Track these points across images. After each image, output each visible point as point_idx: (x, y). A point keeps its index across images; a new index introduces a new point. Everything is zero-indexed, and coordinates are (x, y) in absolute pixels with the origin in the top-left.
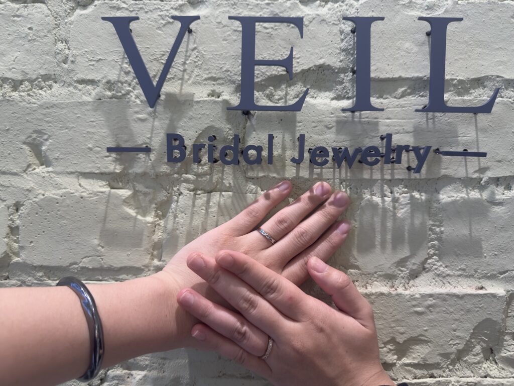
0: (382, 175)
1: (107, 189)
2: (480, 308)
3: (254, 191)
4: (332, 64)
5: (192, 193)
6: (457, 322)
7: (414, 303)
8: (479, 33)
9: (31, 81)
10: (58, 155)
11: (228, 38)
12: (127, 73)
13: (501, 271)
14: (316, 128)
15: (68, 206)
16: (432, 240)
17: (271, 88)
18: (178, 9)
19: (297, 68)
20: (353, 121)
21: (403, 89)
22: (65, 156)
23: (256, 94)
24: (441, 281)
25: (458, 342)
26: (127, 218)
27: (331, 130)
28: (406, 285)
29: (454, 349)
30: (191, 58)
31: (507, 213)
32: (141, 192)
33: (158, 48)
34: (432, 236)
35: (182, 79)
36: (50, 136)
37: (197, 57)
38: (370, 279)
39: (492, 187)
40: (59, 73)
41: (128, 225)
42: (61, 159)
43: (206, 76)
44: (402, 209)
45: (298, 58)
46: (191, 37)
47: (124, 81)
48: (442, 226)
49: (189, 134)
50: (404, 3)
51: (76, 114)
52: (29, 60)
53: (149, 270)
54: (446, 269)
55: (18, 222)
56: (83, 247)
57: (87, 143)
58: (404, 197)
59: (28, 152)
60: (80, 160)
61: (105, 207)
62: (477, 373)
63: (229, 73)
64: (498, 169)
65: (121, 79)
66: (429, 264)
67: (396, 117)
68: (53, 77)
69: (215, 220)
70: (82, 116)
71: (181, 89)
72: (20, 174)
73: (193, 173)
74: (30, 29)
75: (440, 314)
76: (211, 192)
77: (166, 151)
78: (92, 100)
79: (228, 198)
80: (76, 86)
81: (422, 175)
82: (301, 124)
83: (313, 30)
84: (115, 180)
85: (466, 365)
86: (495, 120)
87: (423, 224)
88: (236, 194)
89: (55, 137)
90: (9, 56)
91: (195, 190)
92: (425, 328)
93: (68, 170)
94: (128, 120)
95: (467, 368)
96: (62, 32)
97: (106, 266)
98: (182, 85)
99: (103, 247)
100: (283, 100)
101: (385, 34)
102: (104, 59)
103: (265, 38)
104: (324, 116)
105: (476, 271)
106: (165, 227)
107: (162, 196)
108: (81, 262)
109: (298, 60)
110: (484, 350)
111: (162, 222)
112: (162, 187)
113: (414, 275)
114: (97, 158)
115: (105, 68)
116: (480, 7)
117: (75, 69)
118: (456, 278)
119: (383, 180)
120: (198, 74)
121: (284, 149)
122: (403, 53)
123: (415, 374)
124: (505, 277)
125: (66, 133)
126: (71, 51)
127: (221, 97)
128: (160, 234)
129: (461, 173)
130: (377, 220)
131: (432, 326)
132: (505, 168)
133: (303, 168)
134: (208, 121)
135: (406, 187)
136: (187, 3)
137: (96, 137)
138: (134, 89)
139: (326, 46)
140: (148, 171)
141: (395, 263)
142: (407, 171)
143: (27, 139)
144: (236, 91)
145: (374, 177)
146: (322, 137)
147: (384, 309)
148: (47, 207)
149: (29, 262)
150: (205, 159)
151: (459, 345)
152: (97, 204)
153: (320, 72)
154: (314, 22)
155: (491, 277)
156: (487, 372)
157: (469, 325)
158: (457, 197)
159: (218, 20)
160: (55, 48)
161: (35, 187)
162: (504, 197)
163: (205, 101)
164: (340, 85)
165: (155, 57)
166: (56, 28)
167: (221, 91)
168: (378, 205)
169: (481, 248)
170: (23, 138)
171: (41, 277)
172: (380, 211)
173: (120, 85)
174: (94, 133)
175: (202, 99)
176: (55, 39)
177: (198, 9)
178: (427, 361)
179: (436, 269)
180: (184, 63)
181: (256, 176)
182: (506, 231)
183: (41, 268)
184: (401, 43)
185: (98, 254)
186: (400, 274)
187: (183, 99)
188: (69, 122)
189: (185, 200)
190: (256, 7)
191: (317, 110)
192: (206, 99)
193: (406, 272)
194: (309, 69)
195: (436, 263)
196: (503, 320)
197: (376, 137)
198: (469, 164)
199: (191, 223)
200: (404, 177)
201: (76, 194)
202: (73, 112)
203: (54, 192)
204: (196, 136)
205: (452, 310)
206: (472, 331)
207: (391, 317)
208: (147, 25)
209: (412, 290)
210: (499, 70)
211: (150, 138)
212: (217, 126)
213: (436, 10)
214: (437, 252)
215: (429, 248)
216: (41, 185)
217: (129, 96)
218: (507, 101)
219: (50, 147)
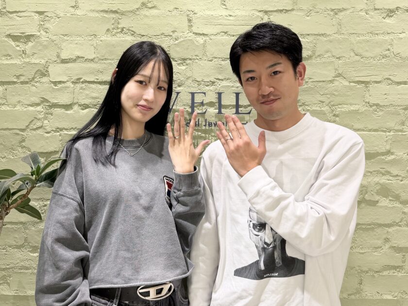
4: (213, 101)
14: (210, 117)
17: (199, 106)
21: (231, 107)
63: (188, 103)
82: (206, 116)
100: (202, 110)
104: (212, 114)
109: (205, 101)
120: (180, 104)
121: (202, 122)
133: (207, 127)
139: (212, 97)
144: (190, 108)
153: (210, 103)
164: (215, 106)
191: (210, 112)
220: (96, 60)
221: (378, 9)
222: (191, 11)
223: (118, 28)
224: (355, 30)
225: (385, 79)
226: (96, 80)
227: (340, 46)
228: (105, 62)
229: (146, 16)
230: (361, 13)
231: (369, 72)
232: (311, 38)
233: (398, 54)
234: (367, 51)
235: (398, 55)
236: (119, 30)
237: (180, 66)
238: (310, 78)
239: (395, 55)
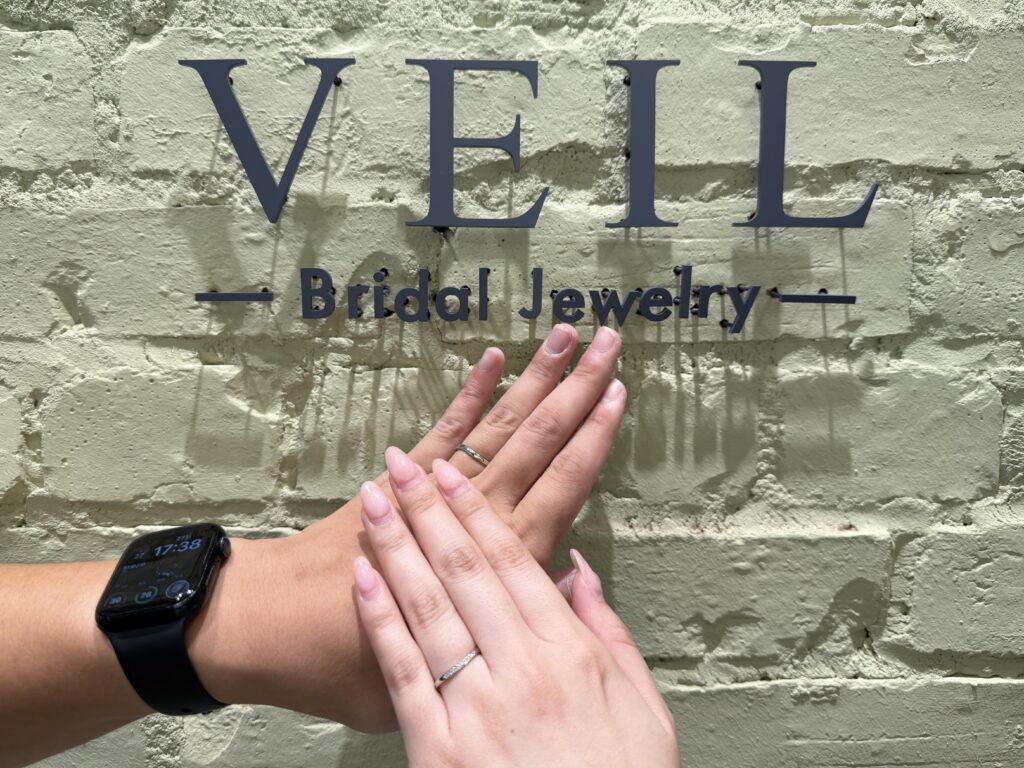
0: (678, 335)
1: (196, 365)
2: (846, 561)
3: (456, 365)
4: (589, 141)
5: (348, 370)
6: (806, 586)
7: (734, 554)
8: (848, 85)
9: (53, 173)
10: (106, 306)
11: (405, 95)
12: (227, 158)
13: (882, 497)
14: (565, 255)
15: (128, 395)
16: (765, 446)
17: (484, 184)
18: (315, 42)
19: (528, 148)
20: (627, 242)
21: (714, 185)
22: (119, 308)
23: (458, 194)
24: (780, 515)
25: (808, 619)
26: (234, 415)
27: (589, 258)
28: (720, 523)
29: (801, 631)
30: (340, 132)
31: (893, 398)
32: (256, 368)
33: (281, 113)
34: (765, 440)
35: (325, 169)
36: (90, 272)
37: (351, 128)
38: (658, 514)
39: (870, 353)
40: (104, 158)
41: (236, 429)
42: (113, 312)
43: (367, 164)
44: (712, 393)
45: (531, 131)
46: (340, 93)
47: (220, 172)
48: (782, 422)
49: (340, 265)
50: (716, 30)
51: (137, 232)
52: (47, 135)
53: (275, 505)
54: (789, 496)
55: (38, 425)
56: (156, 467)
57: (158, 284)
58: (715, 373)
59: (51, 300)
60: (147, 314)
61: (194, 396)
62: (842, 670)
63: (409, 158)
64: (880, 323)
65: (216, 168)
66: (759, 487)
67: (701, 235)
68: (92, 165)
69: (389, 417)
70: (149, 236)
71: (324, 187)
72: (39, 339)
73: (349, 335)
74: (48, 77)
75: (777, 574)
76: (382, 367)
77: (301, 297)
78: (164, 207)
79: (411, 378)
80: (134, 182)
81: (747, 335)
82: (536, 247)
83: (556, 80)
84: (211, 349)
85: (822, 657)
86: (875, 236)
87: (748, 419)
88: (426, 371)
89: (100, 273)
90: (10, 127)
91: (352, 364)
92: (753, 597)
93: (126, 333)
94: (229, 242)
95: (823, 662)
96: (107, 84)
97: (197, 500)
98: (325, 179)
99: (192, 467)
100: (505, 206)
101: (683, 86)
102: (185, 134)
103: (472, 94)
104: (576, 234)
105: (840, 499)
106: (301, 430)
107: (296, 375)
108: (153, 493)
109: (531, 135)
110: (853, 632)
111: (295, 422)
112: (294, 361)
113: (733, 506)
114: (177, 310)
115: (186, 149)
116: (851, 37)
117: (134, 151)
118: (806, 511)
119: (678, 343)
120: (353, 159)
121: (508, 291)
122: (715, 120)
123: (735, 674)
124: (890, 508)
125: (120, 266)
126: (123, 119)
127: (395, 201)
128: (292, 442)
129: (815, 330)
130: (669, 413)
131: (765, 594)
132: (890, 321)
133: (542, 324)
134: (373, 244)
135: (719, 355)
136: (330, 29)
137: (173, 273)
138: (239, 185)
139: (579, 108)
140: (268, 332)
141: (699, 486)
142: (720, 328)
143: (48, 277)
144: (423, 188)
145: (664, 339)
146: (574, 269)
147: (683, 564)
148: (89, 397)
149: (61, 496)
150: (369, 310)
151: (810, 625)
152: (178, 392)
153: (569, 155)
154: (558, 64)
155: (867, 509)
156: (858, 669)
157: (827, 590)
158: (808, 372)
159: (388, 63)
160: (94, 112)
161: (67, 364)
162: (889, 371)
163: (366, 208)
164: (605, 178)
165: (276, 130)
166: (95, 75)
167: (396, 189)
168: (671, 387)
169: (849, 458)
170: (42, 275)
171: (84, 520)
172: (673, 398)
173: (214, 179)
174: (170, 266)
175: (361, 204)
176: (95, 97)
177: (351, 41)
178: (756, 652)
179: (771, 496)
180: (329, 141)
181: (459, 339)
182: (891, 428)
183: (83, 505)
184: (711, 103)
185: (183, 479)
186: (708, 505)
187: (329, 205)
188: (124, 246)
189: (334, 382)
190: (456, 37)
191: (566, 223)
192: (368, 204)
193: (719, 501)
194: (550, 151)
195: (772, 485)
196: (885, 581)
197: (667, 269)
198: (828, 314)
199: (346, 423)
200: (715, 339)
201: (140, 374)
202: (131, 229)
203: (101, 371)
204: (353, 270)
205: (798, 565)
206: (832, 600)
207: (692, 578)
208: (259, 71)
209: (729, 531)
210: (882, 149)
211: (271, 274)
212: (389, 253)
213: (774, 44)
214: (773, 467)
215: (759, 460)
216: (77, 360)
217: (231, 200)
218: (896, 203)
219: (93, 291)
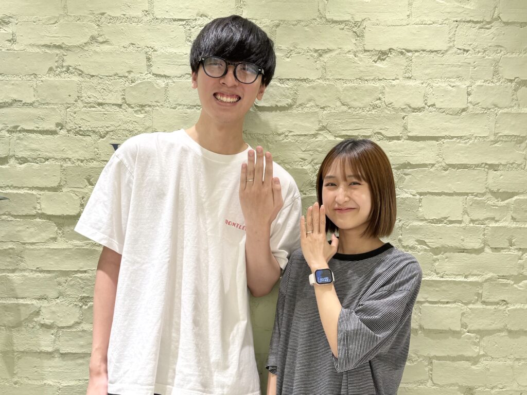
52: (86, 154)
59: (86, 181)
68: (94, 159)
74: (86, 144)
90: (80, 152)
126: (99, 151)
143: (86, 178)
160: (94, 150)
166: (94, 144)
220: (36, 104)
221: (369, 51)
222: (150, 47)
223: (63, 67)
224: (342, 75)
225: (375, 134)
226: (36, 129)
227: (325, 95)
228: (47, 107)
229: (96, 52)
230: (349, 55)
231: (357, 125)
232: (291, 84)
233: (391, 104)
234: (355, 100)
235: (390, 106)
236: (64, 69)
237: (138, 114)
238: (291, 132)
239: (387, 106)
